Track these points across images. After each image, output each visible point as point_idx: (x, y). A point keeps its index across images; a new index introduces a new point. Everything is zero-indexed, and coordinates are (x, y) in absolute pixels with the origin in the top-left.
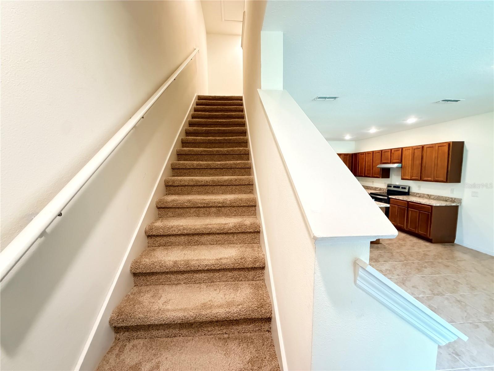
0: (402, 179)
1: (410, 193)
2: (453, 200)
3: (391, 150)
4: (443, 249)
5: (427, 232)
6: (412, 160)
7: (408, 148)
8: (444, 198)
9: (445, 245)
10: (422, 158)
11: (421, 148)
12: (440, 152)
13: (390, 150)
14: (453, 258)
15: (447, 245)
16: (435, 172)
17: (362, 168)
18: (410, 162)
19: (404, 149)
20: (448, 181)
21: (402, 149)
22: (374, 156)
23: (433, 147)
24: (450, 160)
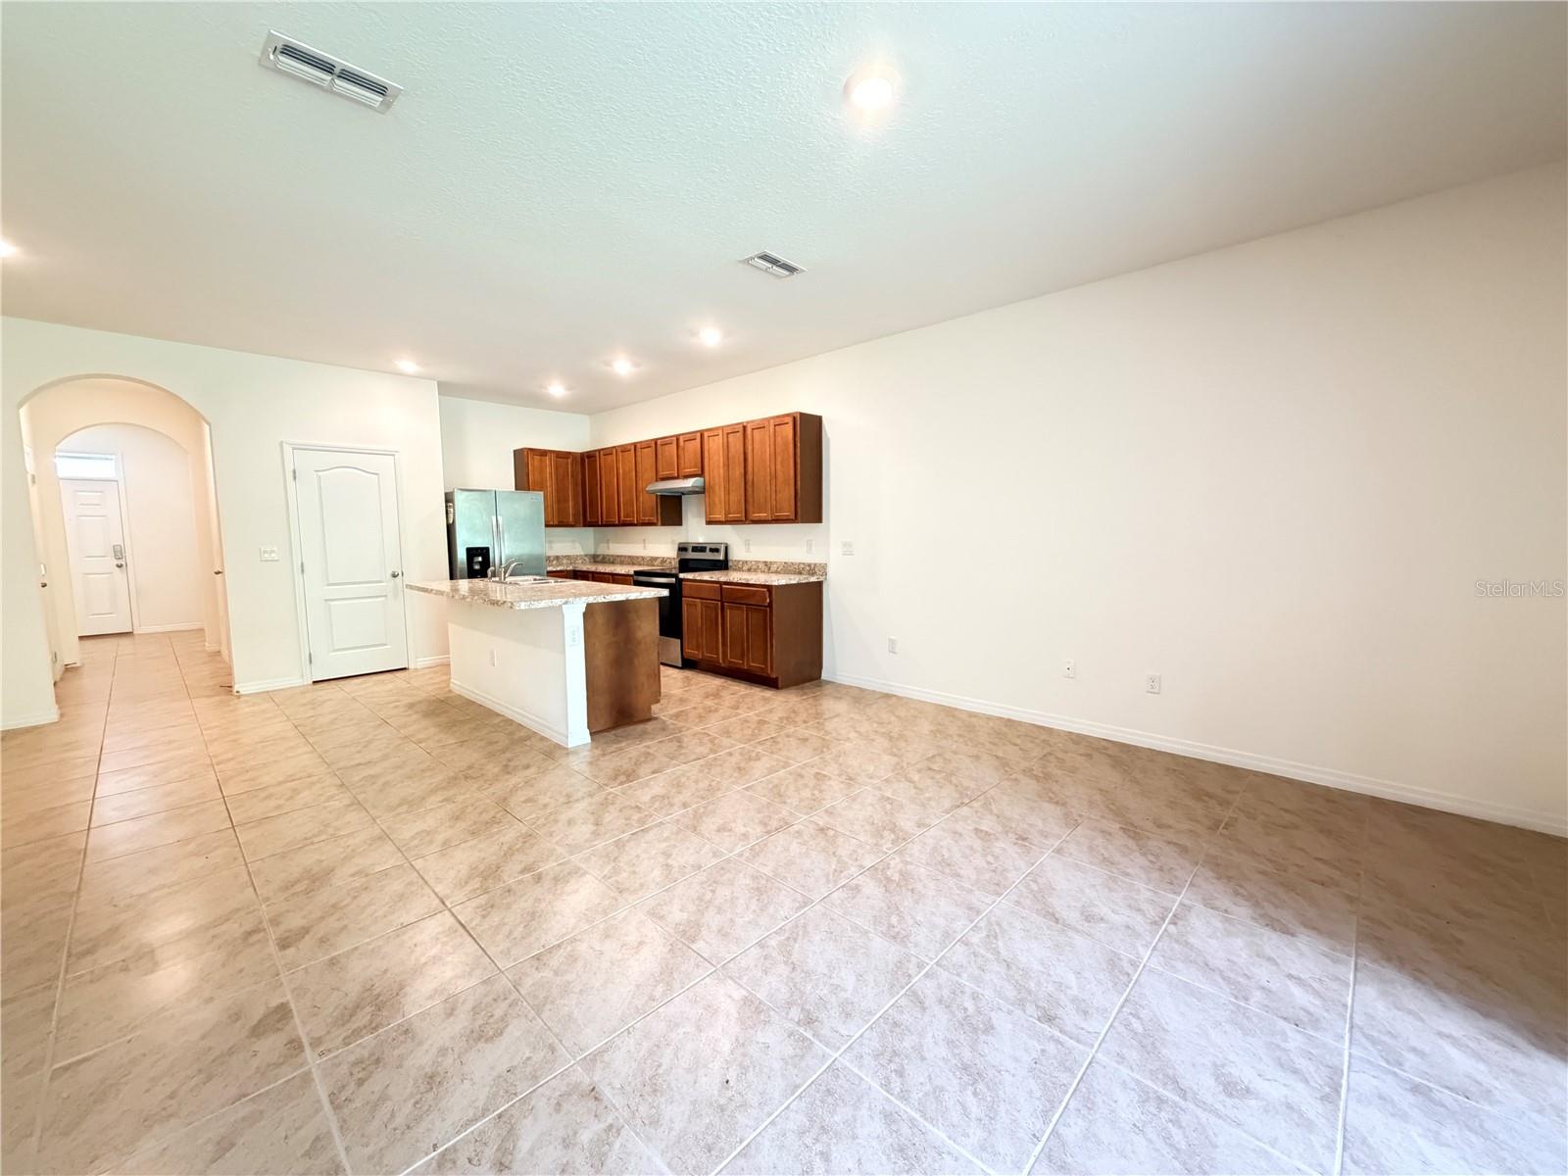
0: (709, 523)
1: (730, 564)
2: (812, 569)
3: (677, 437)
4: (799, 699)
5: (765, 662)
6: (724, 465)
7: (713, 432)
8: (796, 567)
9: (802, 689)
10: (745, 460)
11: (741, 429)
12: (779, 439)
13: (675, 438)
14: (818, 715)
15: (809, 688)
16: (773, 496)
17: (610, 498)
18: (722, 471)
19: (706, 435)
20: (799, 518)
21: (701, 433)
22: (639, 459)
23: (764, 427)
24: (799, 460)
